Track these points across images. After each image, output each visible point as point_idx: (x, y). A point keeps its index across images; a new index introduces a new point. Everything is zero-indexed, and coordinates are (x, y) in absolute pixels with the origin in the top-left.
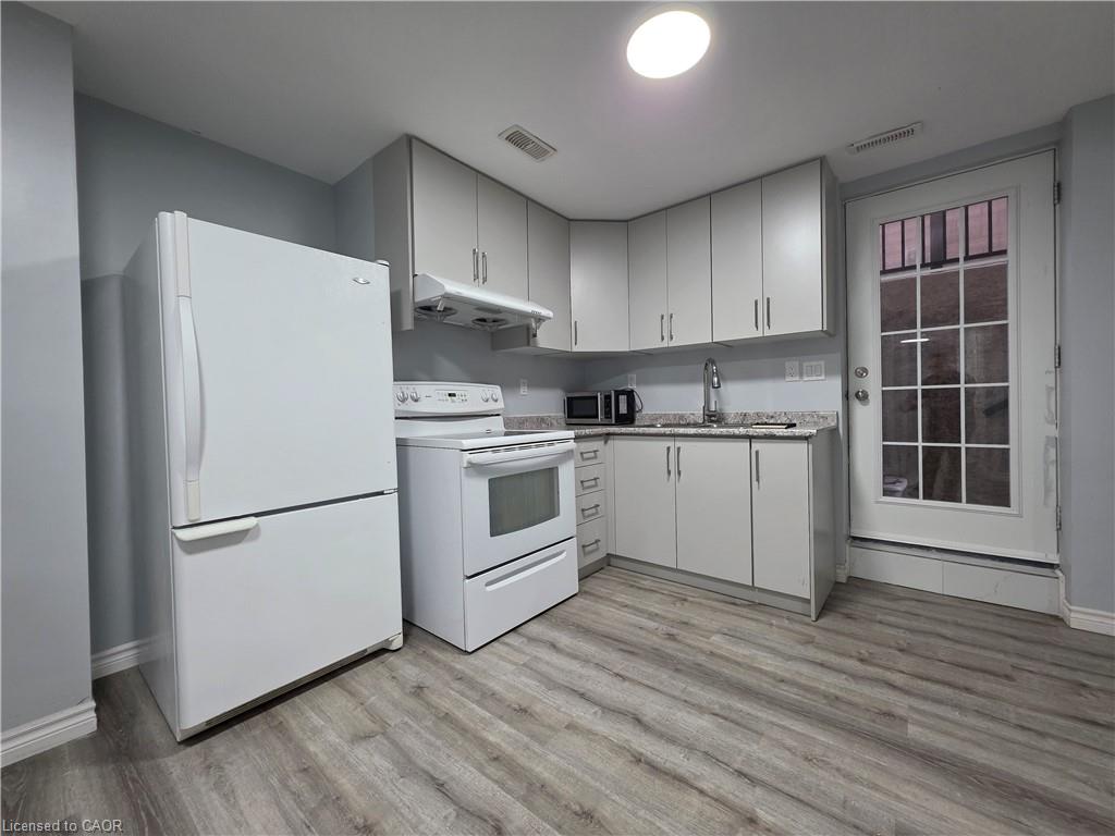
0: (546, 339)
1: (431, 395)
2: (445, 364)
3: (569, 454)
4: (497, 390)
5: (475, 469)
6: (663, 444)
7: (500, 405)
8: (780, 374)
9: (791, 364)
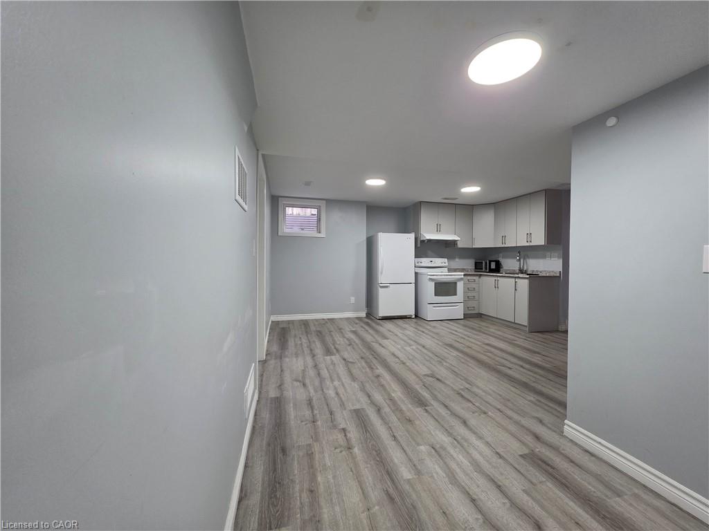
0: (460, 245)
1: (425, 261)
2: (430, 253)
3: (461, 279)
4: (446, 259)
5: (431, 280)
6: (493, 279)
7: (447, 264)
8: (544, 257)
9: (549, 254)
